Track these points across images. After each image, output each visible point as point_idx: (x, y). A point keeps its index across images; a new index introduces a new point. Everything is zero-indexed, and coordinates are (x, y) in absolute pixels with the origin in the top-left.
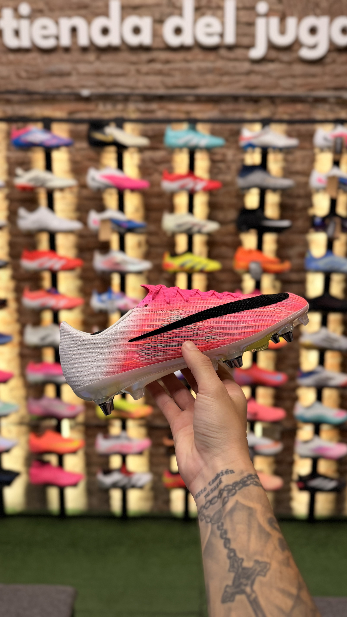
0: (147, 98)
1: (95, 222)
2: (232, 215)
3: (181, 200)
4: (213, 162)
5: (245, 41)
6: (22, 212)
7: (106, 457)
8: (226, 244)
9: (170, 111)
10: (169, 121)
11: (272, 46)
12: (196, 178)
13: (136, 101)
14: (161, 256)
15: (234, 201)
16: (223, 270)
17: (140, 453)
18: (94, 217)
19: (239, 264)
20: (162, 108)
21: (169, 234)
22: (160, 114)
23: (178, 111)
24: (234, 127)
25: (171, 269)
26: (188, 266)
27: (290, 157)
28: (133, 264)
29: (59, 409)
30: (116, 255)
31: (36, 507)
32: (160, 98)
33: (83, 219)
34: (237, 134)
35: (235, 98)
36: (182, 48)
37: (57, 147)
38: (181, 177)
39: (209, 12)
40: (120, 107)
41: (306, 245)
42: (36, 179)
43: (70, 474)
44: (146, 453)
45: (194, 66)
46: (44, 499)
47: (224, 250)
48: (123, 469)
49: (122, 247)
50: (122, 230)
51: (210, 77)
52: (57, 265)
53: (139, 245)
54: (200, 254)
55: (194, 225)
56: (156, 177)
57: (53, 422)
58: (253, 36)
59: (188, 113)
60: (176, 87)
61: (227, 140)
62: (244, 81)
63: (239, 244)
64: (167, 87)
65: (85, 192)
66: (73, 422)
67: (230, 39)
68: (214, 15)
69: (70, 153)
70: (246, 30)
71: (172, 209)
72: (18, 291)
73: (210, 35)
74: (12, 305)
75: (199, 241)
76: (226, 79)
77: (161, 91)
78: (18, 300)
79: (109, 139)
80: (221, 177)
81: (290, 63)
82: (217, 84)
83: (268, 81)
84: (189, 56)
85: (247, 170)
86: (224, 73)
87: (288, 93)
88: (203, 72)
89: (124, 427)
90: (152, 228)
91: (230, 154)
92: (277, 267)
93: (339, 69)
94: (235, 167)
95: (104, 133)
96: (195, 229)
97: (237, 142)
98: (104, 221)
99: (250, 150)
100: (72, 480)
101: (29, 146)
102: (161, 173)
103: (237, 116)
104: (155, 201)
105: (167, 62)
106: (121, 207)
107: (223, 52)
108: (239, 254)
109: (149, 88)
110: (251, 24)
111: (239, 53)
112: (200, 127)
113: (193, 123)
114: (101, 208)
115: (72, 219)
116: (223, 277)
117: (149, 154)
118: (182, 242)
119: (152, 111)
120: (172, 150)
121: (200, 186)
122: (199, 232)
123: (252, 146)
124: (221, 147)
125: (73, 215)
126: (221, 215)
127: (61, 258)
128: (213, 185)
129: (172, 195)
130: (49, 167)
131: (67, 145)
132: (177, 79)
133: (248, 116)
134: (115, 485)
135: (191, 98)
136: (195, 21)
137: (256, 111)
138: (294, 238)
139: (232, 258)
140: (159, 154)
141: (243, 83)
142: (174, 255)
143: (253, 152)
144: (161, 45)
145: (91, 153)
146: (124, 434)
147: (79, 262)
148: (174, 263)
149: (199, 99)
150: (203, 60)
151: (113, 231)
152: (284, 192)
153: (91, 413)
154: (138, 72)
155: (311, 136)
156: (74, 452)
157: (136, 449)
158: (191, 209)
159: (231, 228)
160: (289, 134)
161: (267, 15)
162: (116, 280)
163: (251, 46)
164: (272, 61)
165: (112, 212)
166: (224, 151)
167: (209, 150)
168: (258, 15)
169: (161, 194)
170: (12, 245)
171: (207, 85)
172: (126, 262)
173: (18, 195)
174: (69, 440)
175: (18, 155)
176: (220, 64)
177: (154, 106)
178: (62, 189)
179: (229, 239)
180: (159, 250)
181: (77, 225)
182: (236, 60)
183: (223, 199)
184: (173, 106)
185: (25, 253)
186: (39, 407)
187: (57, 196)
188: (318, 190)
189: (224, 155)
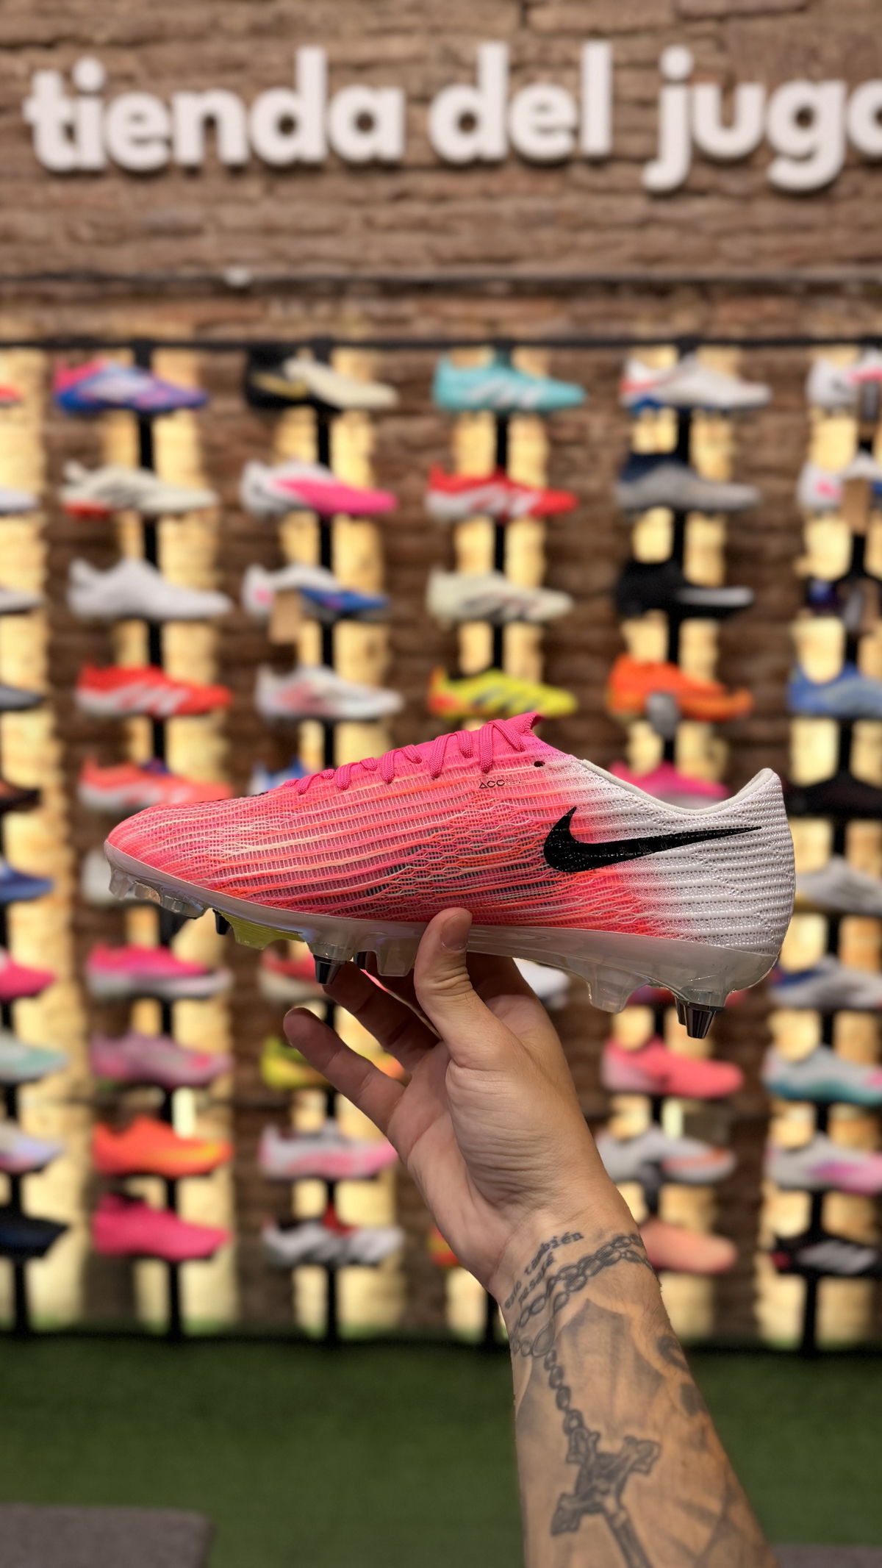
0: (391, 289)
1: (261, 596)
2: (603, 575)
3: (476, 541)
4: (556, 444)
5: (635, 145)
6: (81, 571)
7: (285, 1186)
8: (587, 649)
9: (448, 319)
10: (445, 345)
11: (701, 157)
12: (511, 486)
13: (364, 296)
14: (425, 679)
15: (608, 540)
16: (580, 714)
17: (372, 1178)
18: (258, 584)
19: (621, 699)
20: (426, 313)
21: (445, 624)
22: (424, 327)
23: (468, 320)
24: (607, 357)
25: (450, 712)
26: (493, 703)
27: (749, 432)
28: (355, 698)
29: (170, 1063)
30: (312, 677)
31: (109, 1314)
32: (424, 288)
33: (229, 584)
34: (615, 374)
35: (610, 287)
36: (478, 165)
37: (168, 411)
38: (474, 484)
39: (545, 75)
40: (323, 309)
41: (791, 651)
42: (115, 490)
43: (196, 1230)
44: (388, 1177)
45: (507, 207)
46: (127, 1291)
47: (583, 665)
48: (330, 1217)
49: (328, 657)
50: (328, 616)
51: (547, 236)
52: (165, 701)
53: (371, 651)
54: (523, 675)
55: (507, 601)
56: (412, 483)
57: (153, 1098)
58: (653, 132)
59: (492, 323)
60: (463, 260)
61: (589, 389)
62: (631, 242)
63: (620, 648)
64: (441, 261)
65: (236, 523)
66: (202, 1098)
67: (597, 139)
68: (557, 82)
69: (200, 425)
70: (636, 117)
71: (451, 561)
72: (70, 768)
73: (546, 131)
74: (54, 802)
75: (519, 640)
76: (586, 238)
77: (426, 271)
78: (69, 792)
79: (295, 390)
80: (575, 483)
81: (746, 198)
82: (564, 251)
83: (693, 243)
84: (494, 182)
85: (641, 463)
86: (581, 224)
87: (742, 272)
88: (529, 222)
89: (331, 1111)
90: (403, 608)
91: (598, 425)
92: (718, 705)
93: (868, 211)
94: (609, 457)
95: (282, 375)
96: (511, 612)
97: (614, 394)
98: (284, 594)
99: (647, 413)
100: (200, 1245)
101: (97, 409)
102: (426, 474)
103: (616, 329)
104: (410, 543)
105: (440, 198)
106: (326, 558)
107: (580, 173)
108: (622, 673)
109: (396, 262)
110: (650, 104)
111: (619, 174)
112: (523, 358)
113: (504, 347)
114: (277, 561)
115: (203, 588)
116: (581, 730)
117: (394, 427)
118: (476, 644)
119: (403, 321)
120: (453, 417)
121: (522, 505)
122: (522, 619)
123: (652, 405)
124: (575, 407)
125: (207, 578)
126: (574, 576)
127: (176, 685)
128: (556, 502)
129: (451, 528)
130: (146, 459)
131: (194, 406)
132: (466, 240)
133: (643, 329)
134: (308, 1259)
135: (499, 288)
136: (510, 99)
137: (663, 318)
138: (759, 631)
139: (603, 683)
140: (420, 428)
141: (628, 250)
142: (458, 676)
143: (656, 419)
144: (426, 158)
145: (251, 424)
146: (330, 1128)
147: (221, 695)
148: (458, 696)
149: (521, 290)
150: (531, 193)
151: (307, 617)
152: (733, 518)
153: (247, 1074)
154: (369, 224)
155: (800, 377)
156: (205, 1173)
157: (361, 1167)
158: (499, 561)
159: (601, 607)
160: (746, 375)
161: (689, 81)
162: (312, 739)
163: (648, 157)
164: (701, 193)
165: (304, 571)
166: (584, 417)
167: (545, 416)
168: (667, 81)
169: (424, 526)
170: (54, 653)
171: (539, 255)
172: (337, 695)
173: (69, 529)
174: (192, 1144)
175: (71, 430)
176: (571, 202)
177: (408, 307)
178: (179, 516)
179: (595, 636)
180: (420, 664)
181: (215, 604)
182: (611, 191)
183: (580, 536)
184: (455, 308)
185: (87, 672)
186: (118, 1057)
187: (168, 531)
188: (819, 514)
189: (583, 428)
